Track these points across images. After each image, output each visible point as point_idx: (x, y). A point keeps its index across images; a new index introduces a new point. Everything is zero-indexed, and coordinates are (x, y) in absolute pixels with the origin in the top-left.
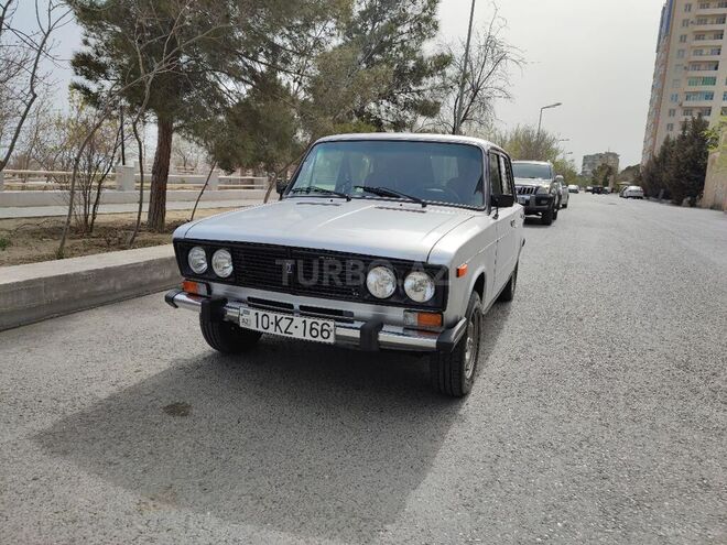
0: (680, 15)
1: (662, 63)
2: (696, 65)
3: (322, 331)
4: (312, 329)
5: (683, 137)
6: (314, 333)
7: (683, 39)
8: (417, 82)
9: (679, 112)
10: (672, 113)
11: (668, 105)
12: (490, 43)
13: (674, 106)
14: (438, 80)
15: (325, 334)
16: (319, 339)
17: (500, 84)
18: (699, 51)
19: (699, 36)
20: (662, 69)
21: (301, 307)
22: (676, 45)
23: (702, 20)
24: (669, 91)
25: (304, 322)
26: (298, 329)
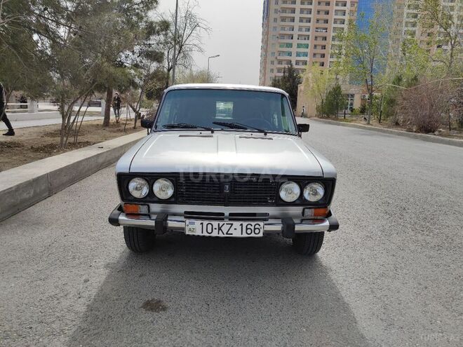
0: (273, 6)
1: (266, 34)
2: (282, 36)
3: (255, 229)
4: (247, 229)
5: (284, 77)
6: (249, 231)
7: (275, 20)
8: (148, 38)
9: (276, 62)
10: (272, 63)
11: (270, 58)
12: (189, 16)
13: (273, 59)
14: (162, 38)
15: (257, 231)
16: (253, 235)
17: (196, 42)
18: (283, 28)
19: (283, 19)
20: (266, 36)
21: (231, 214)
22: (272, 24)
23: (284, 10)
24: (270, 50)
25: (242, 225)
26: (237, 230)
